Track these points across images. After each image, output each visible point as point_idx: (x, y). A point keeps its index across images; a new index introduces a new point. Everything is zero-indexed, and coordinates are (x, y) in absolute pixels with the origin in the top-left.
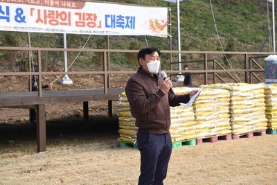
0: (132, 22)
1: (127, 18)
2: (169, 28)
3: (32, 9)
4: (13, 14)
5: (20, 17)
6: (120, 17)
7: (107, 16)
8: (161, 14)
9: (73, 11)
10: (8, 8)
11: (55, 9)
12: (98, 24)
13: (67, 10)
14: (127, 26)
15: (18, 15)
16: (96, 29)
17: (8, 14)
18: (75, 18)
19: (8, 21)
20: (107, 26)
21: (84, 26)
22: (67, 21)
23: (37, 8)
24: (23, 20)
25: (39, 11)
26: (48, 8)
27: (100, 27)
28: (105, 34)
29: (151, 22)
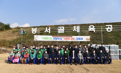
0: (82, 39)
4: (60, 38)
5: (61, 39)
8: (89, 37)
18: (70, 39)
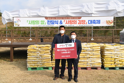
1: (97, 21)
2: (114, 23)
3: (64, 21)
6: (94, 20)
7: (89, 21)
9: (77, 20)
10: (58, 21)
11: (71, 20)
12: (86, 23)
13: (75, 20)
14: (97, 23)
15: (61, 22)
16: (85, 24)
17: (58, 22)
19: (58, 24)
20: (89, 23)
21: (81, 24)
22: (75, 23)
23: (66, 20)
24: (62, 24)
25: (67, 21)
26: (69, 20)
27: (86, 24)
28: (88, 26)
29: (107, 21)
